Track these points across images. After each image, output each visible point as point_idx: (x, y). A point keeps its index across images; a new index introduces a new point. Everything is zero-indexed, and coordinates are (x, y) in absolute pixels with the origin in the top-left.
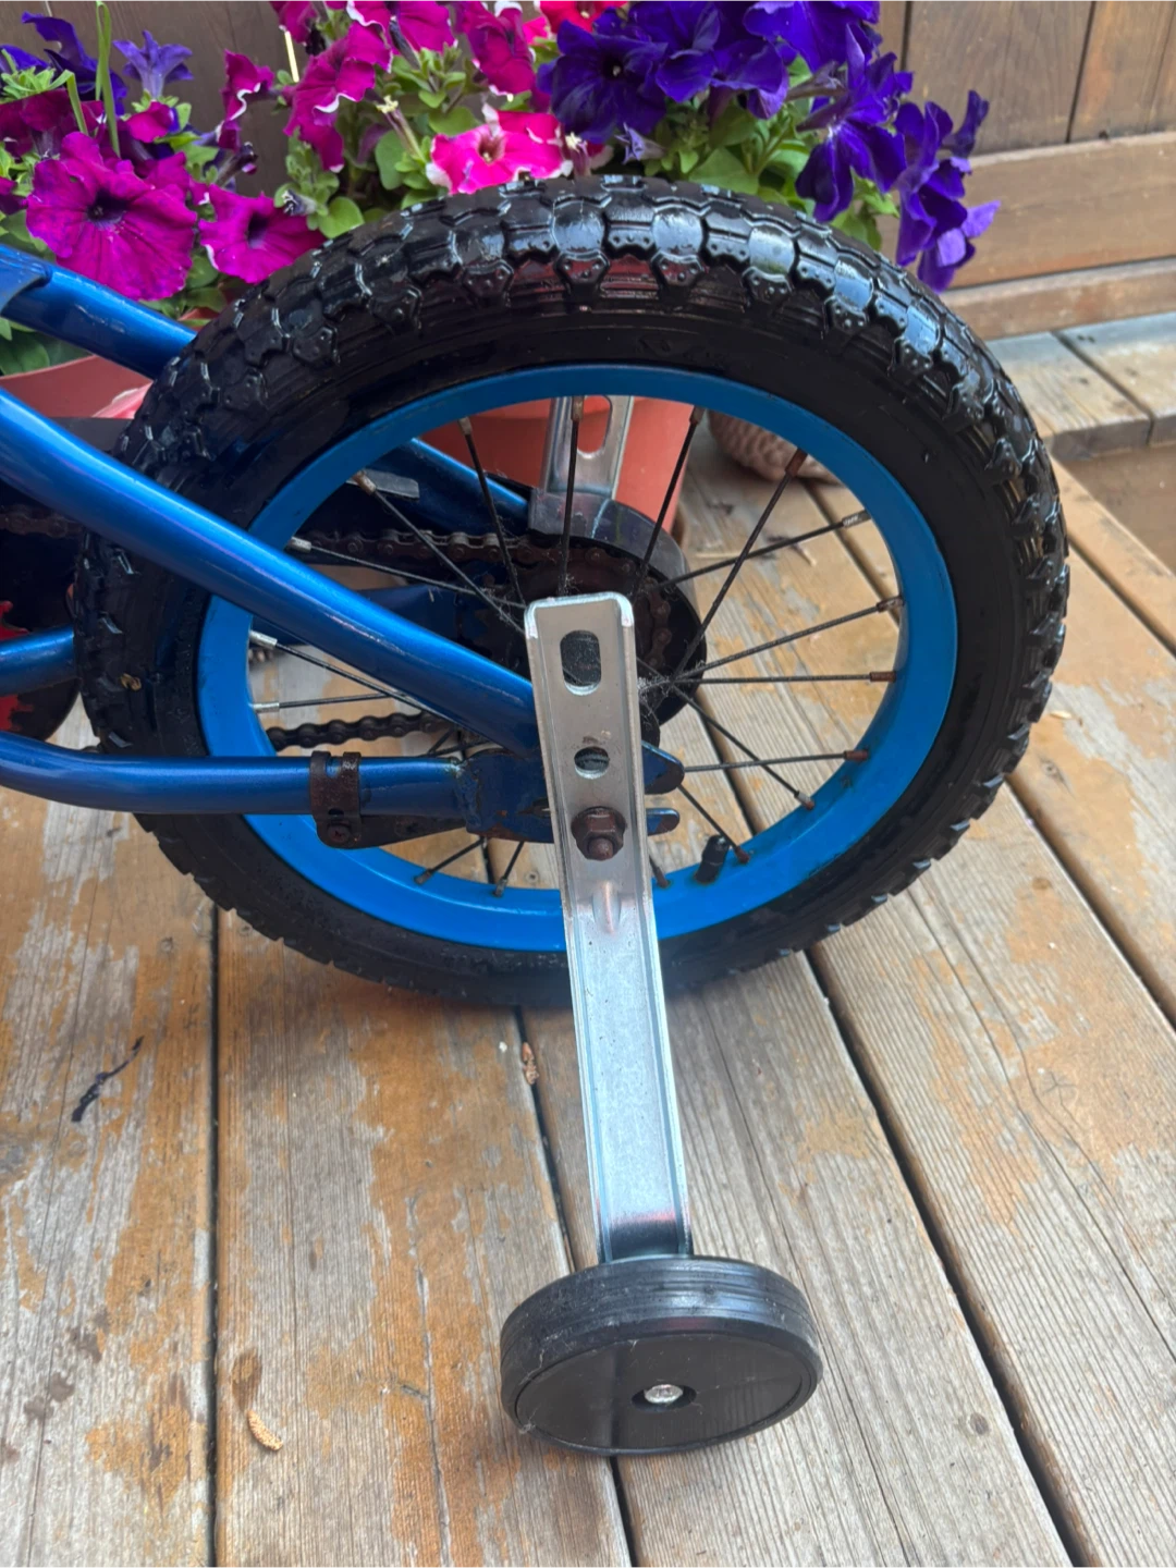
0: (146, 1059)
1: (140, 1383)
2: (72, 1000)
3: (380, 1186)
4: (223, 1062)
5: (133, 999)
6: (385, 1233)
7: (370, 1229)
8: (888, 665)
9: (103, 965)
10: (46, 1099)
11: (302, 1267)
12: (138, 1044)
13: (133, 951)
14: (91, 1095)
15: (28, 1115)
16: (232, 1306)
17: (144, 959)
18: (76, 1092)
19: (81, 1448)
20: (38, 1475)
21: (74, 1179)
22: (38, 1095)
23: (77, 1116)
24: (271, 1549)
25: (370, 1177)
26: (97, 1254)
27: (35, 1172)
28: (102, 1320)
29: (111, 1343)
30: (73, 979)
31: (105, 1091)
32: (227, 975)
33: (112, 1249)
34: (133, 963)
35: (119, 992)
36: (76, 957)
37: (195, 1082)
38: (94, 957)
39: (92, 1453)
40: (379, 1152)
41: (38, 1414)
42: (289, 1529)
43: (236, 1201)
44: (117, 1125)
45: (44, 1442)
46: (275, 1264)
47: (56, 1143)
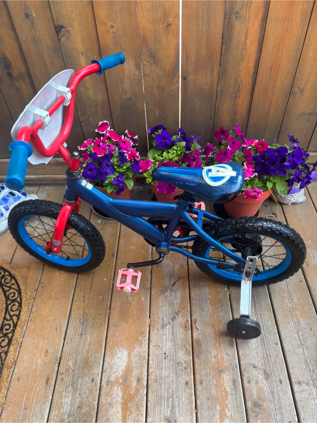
0: (180, 280)
1: (183, 319)
2: (170, 270)
3: (210, 303)
4: (190, 283)
5: (178, 272)
6: (211, 309)
7: (209, 308)
8: (284, 258)
9: (174, 266)
10: (169, 283)
11: (201, 311)
12: (179, 278)
13: (177, 265)
14: (174, 284)
15: (167, 285)
16: (193, 313)
17: (179, 266)
18: (172, 283)
19: (177, 324)
20: (173, 326)
21: (173, 294)
22: (168, 282)
23: (173, 286)
24: (199, 339)
25: (209, 302)
26: (177, 304)
27: (168, 292)
28: (178, 311)
29: (180, 314)
30: (170, 267)
31: (176, 284)
32: (190, 271)
33: (179, 304)
34: (178, 267)
35: (176, 271)
36: (170, 264)
37: (187, 285)
38: (172, 265)
39: (179, 325)
40: (210, 299)
41: (172, 320)
42: (200, 337)
43: (193, 301)
44: (178, 289)
45: (173, 323)
46: (198, 309)
47: (171, 289)
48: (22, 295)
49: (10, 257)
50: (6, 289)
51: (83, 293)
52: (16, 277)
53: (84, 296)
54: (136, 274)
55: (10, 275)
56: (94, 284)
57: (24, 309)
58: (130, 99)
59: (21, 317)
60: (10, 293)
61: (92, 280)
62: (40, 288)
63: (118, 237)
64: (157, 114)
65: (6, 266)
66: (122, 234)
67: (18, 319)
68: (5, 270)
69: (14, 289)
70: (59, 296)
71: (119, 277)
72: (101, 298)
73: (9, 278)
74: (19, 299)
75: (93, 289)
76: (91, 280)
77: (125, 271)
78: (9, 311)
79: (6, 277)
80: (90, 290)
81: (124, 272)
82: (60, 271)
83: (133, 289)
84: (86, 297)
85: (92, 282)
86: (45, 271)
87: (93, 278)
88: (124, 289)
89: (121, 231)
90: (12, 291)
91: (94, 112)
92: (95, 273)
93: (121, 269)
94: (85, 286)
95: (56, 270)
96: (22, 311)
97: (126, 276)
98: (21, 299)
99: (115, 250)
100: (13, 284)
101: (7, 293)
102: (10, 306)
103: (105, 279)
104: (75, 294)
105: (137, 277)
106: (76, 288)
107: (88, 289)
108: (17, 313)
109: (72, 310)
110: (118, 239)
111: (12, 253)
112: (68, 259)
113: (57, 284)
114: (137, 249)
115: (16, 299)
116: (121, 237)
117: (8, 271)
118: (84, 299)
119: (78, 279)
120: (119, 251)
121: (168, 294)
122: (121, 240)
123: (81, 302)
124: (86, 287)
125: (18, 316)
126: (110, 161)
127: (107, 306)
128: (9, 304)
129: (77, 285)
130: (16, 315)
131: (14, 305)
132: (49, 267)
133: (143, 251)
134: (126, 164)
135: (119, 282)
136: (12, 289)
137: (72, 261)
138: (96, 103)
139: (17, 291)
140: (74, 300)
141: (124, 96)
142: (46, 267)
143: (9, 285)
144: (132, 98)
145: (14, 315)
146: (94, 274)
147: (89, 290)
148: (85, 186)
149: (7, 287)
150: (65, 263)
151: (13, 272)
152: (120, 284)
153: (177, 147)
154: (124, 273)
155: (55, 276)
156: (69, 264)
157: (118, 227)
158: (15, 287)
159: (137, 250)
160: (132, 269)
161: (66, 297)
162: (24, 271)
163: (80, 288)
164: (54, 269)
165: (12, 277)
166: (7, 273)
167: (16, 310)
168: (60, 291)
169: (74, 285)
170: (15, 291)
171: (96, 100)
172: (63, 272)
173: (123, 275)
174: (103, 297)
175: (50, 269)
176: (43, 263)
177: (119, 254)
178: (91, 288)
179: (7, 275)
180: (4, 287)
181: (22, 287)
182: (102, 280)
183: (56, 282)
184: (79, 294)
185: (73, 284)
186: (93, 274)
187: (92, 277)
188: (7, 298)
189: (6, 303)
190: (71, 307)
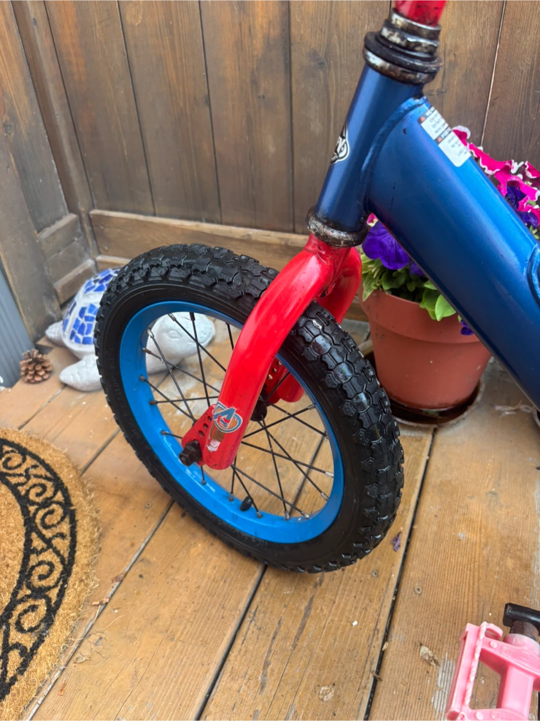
48: (71, 580)
49: (90, 454)
50: (37, 543)
51: (266, 649)
52: (78, 517)
53: (267, 664)
55: (67, 504)
56: (311, 626)
57: (57, 634)
59: (33, 665)
60: (40, 563)
61: (308, 608)
62: (132, 578)
63: (418, 485)
65: (67, 476)
66: (432, 479)
67: (24, 666)
68: (59, 485)
69: (57, 553)
70: (182, 627)
71: (470, 663)
72: (330, 695)
73: (59, 511)
74: (53, 594)
75: (305, 644)
76: (303, 608)
77: (496, 637)
78: (8, 625)
79: (54, 506)
80: (294, 646)
81: (495, 643)
82: (210, 539)
84: (273, 670)
85: (306, 615)
86: (166, 524)
87: (311, 601)
89: (430, 471)
90: (48, 556)
91: (435, 93)
92: (323, 585)
93: (478, 623)
94: (279, 623)
95: (200, 534)
96: (47, 640)
98: (61, 594)
99: (403, 525)
100: (62, 536)
101: (34, 560)
102: (20, 608)
103: (355, 623)
104: (239, 641)
106: (248, 619)
107: (285, 638)
108: (28, 641)
109: (211, 707)
110: (417, 491)
111: (100, 445)
112: (247, 505)
113: (187, 580)
114: (486, 545)
115: (49, 588)
116: (428, 488)
117: (65, 492)
118: (265, 675)
119: (262, 588)
120: (417, 535)
122: (427, 498)
123: (252, 682)
124: (282, 628)
125: (28, 655)
128: (22, 601)
129: (252, 609)
130: (23, 651)
131: (33, 608)
132: (183, 515)
135: (469, 690)
136: (51, 550)
137: (260, 517)
138: (452, 58)
139: (62, 561)
140: (228, 667)
142: (173, 514)
143: (48, 534)
145: (17, 646)
146: (318, 587)
147: (289, 644)
148: (437, 141)
149: (42, 537)
150: (235, 518)
151: (77, 498)
152: (476, 704)
154: (496, 648)
155: (193, 550)
156: (246, 524)
157: (421, 455)
158: (62, 545)
159: (485, 552)
161: (205, 643)
162: (108, 505)
163: (259, 624)
164: (194, 528)
165: (70, 513)
166: (59, 497)
167: (31, 630)
168: (189, 611)
169: (242, 606)
170: (56, 560)
171: (457, 47)
172: (218, 546)
173: (486, 657)
174: (337, 698)
175: (183, 522)
176: (167, 498)
177: (416, 544)
178: (297, 638)
179: (58, 503)
180: (34, 535)
181: (82, 556)
182: (343, 623)
183: (188, 571)
184: (251, 648)
185: (239, 602)
186: (315, 586)
187: (309, 594)
188: (25, 573)
189: (15, 594)
190: (210, 692)
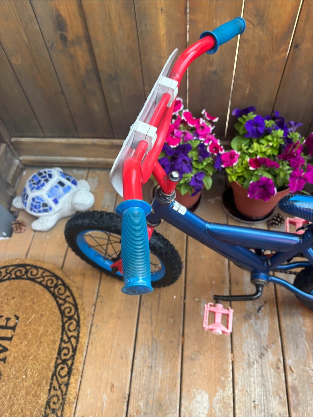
0: (267, 306)
1: (274, 358)
3: (306, 338)
4: (279, 310)
6: (307, 346)
7: (305, 344)
10: (252, 308)
11: (295, 348)
12: (266, 302)
14: (260, 309)
15: (250, 310)
16: (285, 350)
18: (257, 308)
19: (267, 364)
20: (262, 366)
21: (259, 323)
23: (258, 312)
24: (294, 385)
25: (305, 336)
26: (265, 336)
27: (253, 320)
28: (267, 346)
29: (269, 350)
31: (263, 309)
32: (278, 293)
33: (267, 336)
39: (269, 365)
40: (306, 333)
41: (260, 357)
42: (296, 382)
43: (284, 334)
44: (264, 315)
45: (262, 362)
46: (291, 345)
47: (255, 315)
48: (80, 311)
49: (61, 260)
50: (61, 302)
51: (150, 313)
52: (71, 288)
53: (151, 317)
54: (226, 312)
55: (64, 284)
56: (162, 302)
57: (84, 331)
58: (215, 72)
59: (80, 340)
60: (66, 308)
61: (159, 296)
62: (98, 304)
64: (247, 92)
65: (59, 273)
67: (77, 342)
68: (58, 278)
69: (69, 303)
70: (121, 314)
71: (206, 314)
72: (172, 321)
73: (63, 288)
74: (76, 317)
75: (161, 308)
77: (213, 306)
78: (66, 331)
79: (60, 286)
81: (211, 308)
83: (223, 332)
84: (153, 319)
85: (159, 299)
86: (103, 281)
87: (160, 294)
88: (214, 331)
90: (67, 305)
93: (207, 304)
94: (151, 303)
96: (81, 331)
97: (214, 313)
98: (78, 316)
99: (183, 258)
100: (68, 296)
101: (63, 308)
102: (67, 325)
103: (175, 297)
104: (141, 313)
105: (228, 315)
106: (141, 306)
107: (155, 308)
108: (75, 334)
109: (139, 334)
111: (63, 255)
113: (118, 298)
115: (73, 315)
117: (61, 280)
118: (152, 321)
120: (188, 261)
121: (252, 323)
123: (148, 324)
124: (153, 305)
125: (77, 338)
126: (187, 156)
127: (179, 332)
128: (66, 322)
129: (142, 302)
130: (75, 337)
131: (71, 323)
133: (218, 263)
134: (207, 159)
135: (207, 321)
136: (67, 303)
139: (73, 305)
140: (140, 321)
141: (209, 69)
142: (104, 276)
143: (63, 297)
144: (219, 71)
145: (72, 336)
147: (156, 310)
148: (178, 211)
149: (61, 299)
151: (67, 281)
152: (209, 324)
153: (273, 137)
158: (70, 299)
160: (221, 303)
161: (130, 317)
162: (78, 279)
163: (145, 306)
164: (113, 279)
165: (67, 288)
166: (60, 282)
167: (74, 330)
168: (122, 308)
170: (71, 306)
173: (210, 311)
174: (174, 321)
176: (99, 272)
177: (189, 264)
178: (158, 307)
179: (60, 285)
180: (58, 299)
181: (78, 301)
182: (171, 298)
184: (145, 315)
187: (158, 292)
188: (62, 313)
189: (62, 321)
190: (137, 330)
